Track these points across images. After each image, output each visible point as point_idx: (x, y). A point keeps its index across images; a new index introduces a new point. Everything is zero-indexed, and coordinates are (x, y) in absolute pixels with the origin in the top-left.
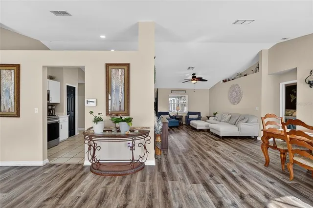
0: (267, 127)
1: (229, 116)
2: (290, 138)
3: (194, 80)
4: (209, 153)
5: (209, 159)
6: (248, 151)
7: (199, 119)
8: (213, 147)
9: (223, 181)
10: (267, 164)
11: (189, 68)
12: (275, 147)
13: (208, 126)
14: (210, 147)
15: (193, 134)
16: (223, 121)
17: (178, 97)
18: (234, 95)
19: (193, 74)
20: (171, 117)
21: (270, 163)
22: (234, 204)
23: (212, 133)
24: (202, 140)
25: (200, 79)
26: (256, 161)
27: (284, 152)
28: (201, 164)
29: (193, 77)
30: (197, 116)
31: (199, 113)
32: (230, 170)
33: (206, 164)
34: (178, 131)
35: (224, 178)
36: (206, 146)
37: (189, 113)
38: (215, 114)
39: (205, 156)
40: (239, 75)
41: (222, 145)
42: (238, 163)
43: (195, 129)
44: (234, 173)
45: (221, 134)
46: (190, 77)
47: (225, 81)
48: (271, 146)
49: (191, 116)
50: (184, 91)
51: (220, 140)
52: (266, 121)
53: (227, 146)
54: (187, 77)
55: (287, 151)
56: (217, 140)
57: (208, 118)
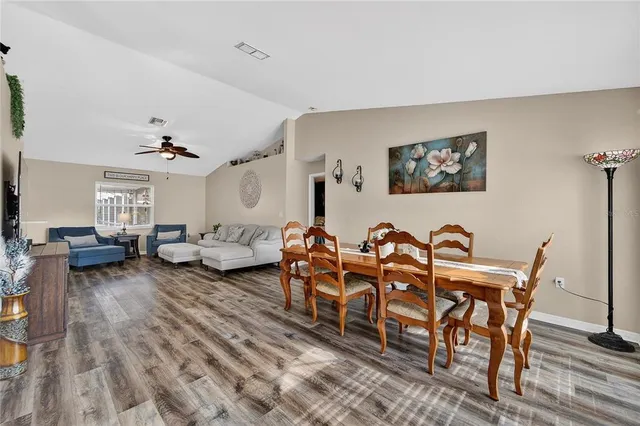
0: (289, 245)
1: (241, 231)
2: (313, 258)
3: (167, 151)
4: (191, 311)
5: (187, 327)
6: (266, 290)
7: (182, 239)
8: (203, 297)
9: (207, 369)
10: (288, 306)
11: (153, 121)
12: (298, 276)
13: (197, 253)
14: (198, 298)
15: (162, 276)
16: (230, 239)
17: (131, 192)
18: (249, 189)
19: (165, 138)
20: (102, 241)
21: (292, 303)
22: (222, 413)
23: (206, 268)
24: (181, 285)
25: (182, 151)
26: (274, 305)
27: (308, 282)
28: (166, 345)
29: (163, 144)
30: (177, 234)
31: (182, 228)
32: (227, 337)
33: (177, 341)
34: (121, 273)
35: (211, 361)
36: (187, 298)
37: (158, 228)
38: (216, 228)
39: (180, 322)
40: (258, 155)
41: (221, 288)
42: (245, 317)
43: (169, 264)
44: (233, 342)
45: (223, 267)
46: (158, 144)
47: (234, 163)
48: (293, 275)
49: (161, 236)
50: (145, 177)
51: (221, 280)
52: (288, 234)
53: (232, 287)
54: (151, 141)
55: (310, 278)
56: (213, 281)
57: (202, 235)
